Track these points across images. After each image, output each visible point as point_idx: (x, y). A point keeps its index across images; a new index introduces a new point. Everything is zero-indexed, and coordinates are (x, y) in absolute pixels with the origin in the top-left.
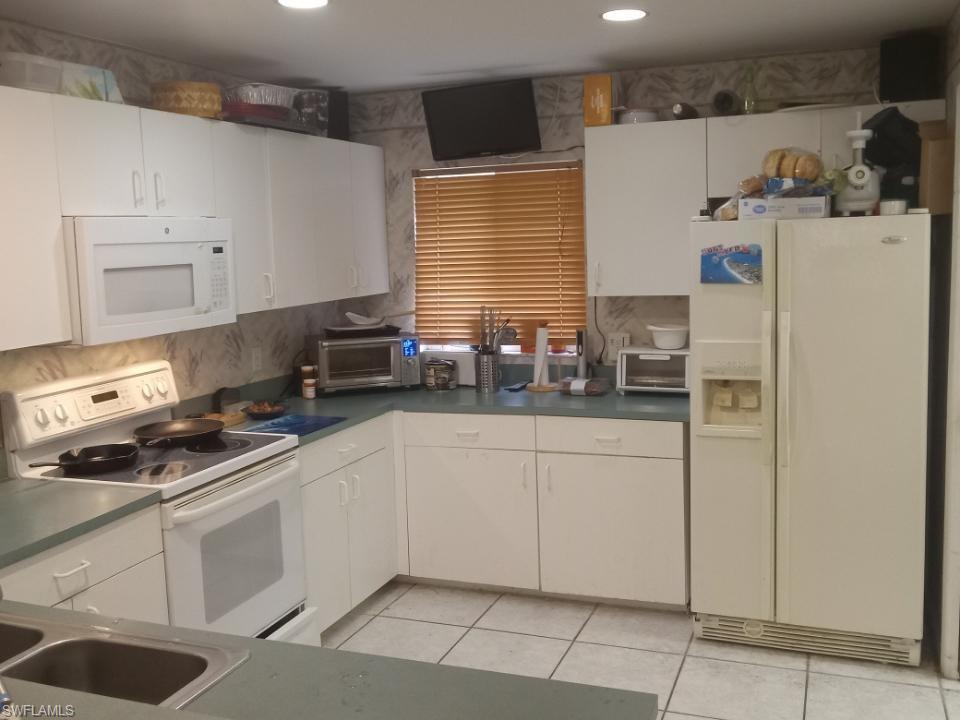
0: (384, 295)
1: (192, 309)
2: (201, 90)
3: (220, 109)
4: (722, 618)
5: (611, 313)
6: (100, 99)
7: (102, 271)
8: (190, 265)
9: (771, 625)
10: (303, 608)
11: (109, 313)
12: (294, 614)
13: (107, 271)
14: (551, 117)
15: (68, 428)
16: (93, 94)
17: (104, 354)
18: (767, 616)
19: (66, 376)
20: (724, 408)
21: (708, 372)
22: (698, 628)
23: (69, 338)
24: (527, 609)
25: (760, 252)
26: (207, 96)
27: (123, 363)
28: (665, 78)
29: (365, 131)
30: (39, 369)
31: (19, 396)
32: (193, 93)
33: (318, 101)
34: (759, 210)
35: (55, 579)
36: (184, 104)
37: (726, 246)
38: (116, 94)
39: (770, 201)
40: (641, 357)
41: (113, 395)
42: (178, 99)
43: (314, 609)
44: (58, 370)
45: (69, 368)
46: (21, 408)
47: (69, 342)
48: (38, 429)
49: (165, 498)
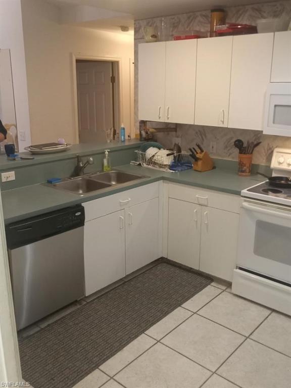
7: (274, 106)
11: (274, 123)
31: (277, 149)
46: (275, 154)
47: (262, 131)
48: (277, 164)
49: (242, 195)
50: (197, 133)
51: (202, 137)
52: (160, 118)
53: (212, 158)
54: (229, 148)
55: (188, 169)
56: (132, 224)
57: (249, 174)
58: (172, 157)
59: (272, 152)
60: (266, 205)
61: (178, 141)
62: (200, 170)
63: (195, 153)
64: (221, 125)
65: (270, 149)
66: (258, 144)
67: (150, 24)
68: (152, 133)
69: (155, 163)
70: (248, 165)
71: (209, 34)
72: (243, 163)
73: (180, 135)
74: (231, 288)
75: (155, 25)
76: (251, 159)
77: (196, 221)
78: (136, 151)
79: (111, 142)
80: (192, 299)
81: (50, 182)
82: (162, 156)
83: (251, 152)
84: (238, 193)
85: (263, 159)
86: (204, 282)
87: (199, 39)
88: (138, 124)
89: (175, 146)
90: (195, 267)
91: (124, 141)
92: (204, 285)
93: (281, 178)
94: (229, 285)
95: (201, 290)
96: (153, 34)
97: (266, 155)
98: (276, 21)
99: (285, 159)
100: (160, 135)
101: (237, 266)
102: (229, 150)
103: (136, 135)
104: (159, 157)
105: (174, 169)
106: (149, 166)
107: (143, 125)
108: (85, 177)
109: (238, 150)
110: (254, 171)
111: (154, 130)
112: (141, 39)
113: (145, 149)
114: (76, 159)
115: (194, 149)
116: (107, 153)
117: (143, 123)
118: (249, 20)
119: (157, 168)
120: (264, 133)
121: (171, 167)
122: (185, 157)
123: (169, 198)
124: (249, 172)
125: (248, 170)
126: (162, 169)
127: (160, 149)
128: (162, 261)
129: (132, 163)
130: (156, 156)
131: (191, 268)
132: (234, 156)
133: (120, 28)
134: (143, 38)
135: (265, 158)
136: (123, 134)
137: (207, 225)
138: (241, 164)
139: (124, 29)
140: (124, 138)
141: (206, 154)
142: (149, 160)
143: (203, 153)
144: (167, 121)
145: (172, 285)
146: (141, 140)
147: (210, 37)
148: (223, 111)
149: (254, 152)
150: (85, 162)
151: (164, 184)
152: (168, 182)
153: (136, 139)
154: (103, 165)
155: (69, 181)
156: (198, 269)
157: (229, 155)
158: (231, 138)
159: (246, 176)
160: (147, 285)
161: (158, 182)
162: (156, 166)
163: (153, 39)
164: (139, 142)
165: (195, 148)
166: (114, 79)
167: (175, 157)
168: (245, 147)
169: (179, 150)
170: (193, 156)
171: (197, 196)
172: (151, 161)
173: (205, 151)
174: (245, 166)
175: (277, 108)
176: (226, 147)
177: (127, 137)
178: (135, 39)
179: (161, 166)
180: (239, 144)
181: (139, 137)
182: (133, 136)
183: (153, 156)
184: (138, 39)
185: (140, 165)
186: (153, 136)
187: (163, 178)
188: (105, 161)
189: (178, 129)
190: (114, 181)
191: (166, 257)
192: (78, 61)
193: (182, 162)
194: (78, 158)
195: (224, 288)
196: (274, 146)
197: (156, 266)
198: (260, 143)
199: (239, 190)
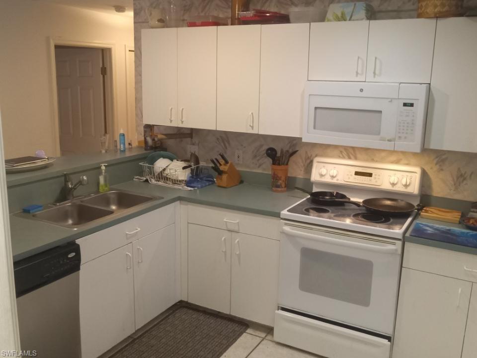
7: (314, 108)
8: (380, 111)
11: (315, 129)
13: (317, 108)
15: (334, 181)
16: (342, 18)
23: (301, 136)
30: (341, 152)
31: (318, 159)
41: (370, 175)
44: (352, 155)
45: (359, 156)
46: (315, 164)
47: (301, 138)
48: (319, 176)
49: (281, 217)
50: (218, 139)
51: (225, 145)
52: (171, 121)
53: (238, 171)
54: (258, 158)
55: (209, 185)
56: (142, 262)
57: (285, 189)
58: (188, 171)
59: (311, 162)
60: (311, 229)
61: (194, 149)
62: (225, 186)
63: (218, 165)
64: (250, 131)
65: (308, 158)
66: (294, 153)
67: (154, 5)
68: (160, 140)
69: (166, 179)
70: (283, 178)
71: (229, 21)
72: (278, 176)
73: (197, 142)
74: (272, 334)
75: (161, 7)
76: (286, 170)
77: (225, 252)
78: (141, 164)
79: (106, 152)
80: (225, 354)
81: (26, 211)
82: (177, 169)
83: (286, 163)
84: (277, 215)
85: (301, 170)
86: (237, 329)
87: (220, 27)
88: (142, 129)
89: (191, 156)
90: (225, 310)
91: (124, 151)
92: (238, 333)
93: (323, 194)
94: (269, 330)
95: (235, 340)
96: (159, 18)
97: (304, 165)
98: (311, 10)
99: (327, 170)
100: (171, 143)
101: (278, 307)
102: (258, 160)
103: (139, 142)
104: (172, 171)
105: (192, 185)
106: (160, 183)
107: (148, 130)
108: (74, 201)
109: (271, 160)
110: (290, 185)
111: (164, 137)
112: (143, 22)
113: (152, 161)
114: (63, 178)
115: (216, 159)
116: (103, 168)
117: (149, 128)
118: (277, 7)
119: (170, 185)
120: (303, 140)
121: (188, 183)
122: (205, 169)
123: (188, 223)
124: (285, 187)
125: (283, 186)
126: (176, 186)
127: (172, 161)
128: (182, 305)
129: (136, 178)
130: (168, 170)
131: (219, 312)
132: (266, 167)
133: (114, 8)
134: (146, 22)
135: (303, 169)
136: (122, 141)
137: (239, 256)
138: (275, 177)
139: (120, 9)
140: (124, 147)
141: (232, 167)
142: (159, 174)
143: (228, 165)
144: (181, 125)
145: (198, 338)
146: (146, 149)
147: (232, 25)
148: (252, 114)
149: (289, 163)
150: (75, 182)
151: (182, 206)
152: (186, 203)
153: (139, 147)
154: (98, 183)
155: (55, 208)
156: (228, 313)
157: (259, 167)
158: (261, 146)
159: (282, 191)
160: (163, 340)
161: (173, 204)
162: (168, 182)
163: (160, 24)
164: (145, 152)
165: (218, 158)
166: (105, 71)
167: (192, 170)
168: (279, 157)
169: (197, 162)
170: (216, 169)
171: (225, 220)
172: (161, 176)
173: (230, 162)
174: (280, 180)
175: (318, 111)
176: (255, 156)
177: (127, 146)
178: (135, 23)
179: (176, 182)
180: (271, 153)
181: (143, 145)
182: (135, 144)
183: (164, 170)
184: (140, 23)
185: (147, 181)
186: (162, 143)
187: (180, 199)
188: (102, 179)
189: (194, 135)
190: (114, 204)
191: (186, 300)
192: (57, 47)
193: (201, 176)
194: (66, 177)
195: (263, 335)
196: (314, 155)
197: (173, 312)
198: (297, 151)
199: (278, 211)
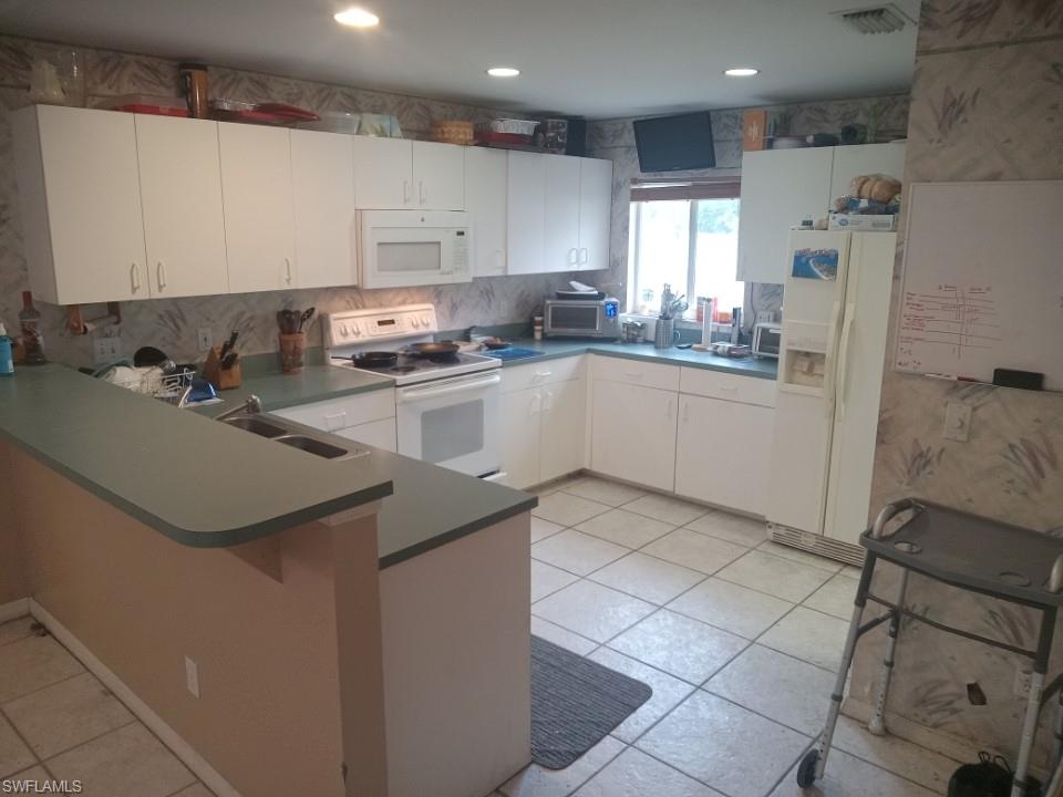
0: (605, 270)
1: (439, 271)
2: (458, 126)
3: (472, 137)
4: (788, 529)
5: (763, 296)
6: (386, 136)
7: (375, 243)
8: (439, 243)
9: (820, 538)
10: (498, 471)
11: (380, 270)
12: (492, 473)
13: (379, 244)
14: (730, 141)
15: (360, 339)
16: (382, 133)
17: (390, 295)
18: (815, 529)
19: (364, 307)
20: (804, 373)
21: (792, 344)
22: (770, 533)
23: (355, 283)
24: (664, 504)
25: (837, 256)
26: (461, 130)
27: (403, 303)
28: (820, 111)
29: (602, 148)
30: (348, 302)
31: (333, 316)
32: (453, 128)
33: (559, 128)
34: (844, 223)
35: (325, 419)
36: (446, 136)
37: (813, 250)
38: (398, 131)
39: (851, 216)
40: (771, 331)
41: (392, 322)
42: (443, 133)
43: (505, 474)
45: (367, 302)
49: (397, 384)
50: (161, 317)
51: (176, 325)
52: (135, 290)
148: (287, 260)
